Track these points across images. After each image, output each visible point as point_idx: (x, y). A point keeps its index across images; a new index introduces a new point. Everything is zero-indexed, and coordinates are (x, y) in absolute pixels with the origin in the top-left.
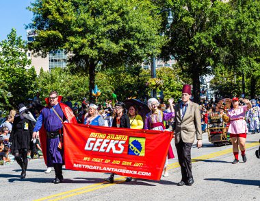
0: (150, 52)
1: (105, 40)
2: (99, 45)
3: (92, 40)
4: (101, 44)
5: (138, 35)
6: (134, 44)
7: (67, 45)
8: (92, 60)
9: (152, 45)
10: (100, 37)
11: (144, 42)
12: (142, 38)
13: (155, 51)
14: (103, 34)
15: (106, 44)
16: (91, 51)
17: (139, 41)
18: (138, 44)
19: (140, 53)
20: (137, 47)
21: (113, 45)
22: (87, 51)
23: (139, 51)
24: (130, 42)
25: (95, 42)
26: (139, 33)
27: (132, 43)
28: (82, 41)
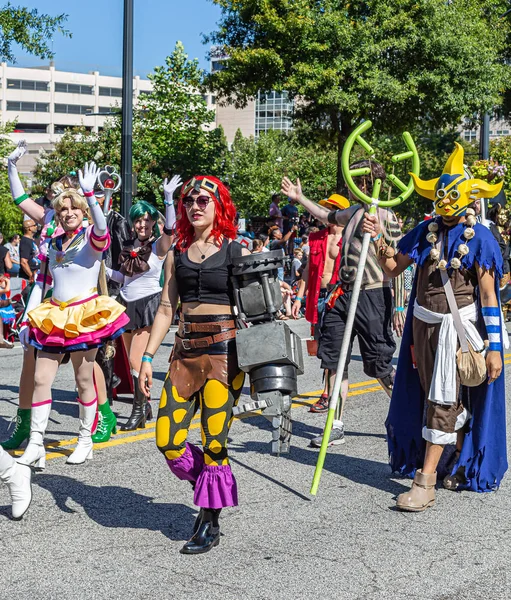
0: (478, 102)
1: (376, 73)
2: (362, 83)
3: (347, 72)
4: (368, 81)
5: (451, 62)
6: (442, 81)
7: (292, 81)
8: (347, 115)
9: (483, 85)
10: (367, 65)
11: (465, 79)
12: (461, 70)
13: (488, 99)
14: (373, 59)
15: (378, 81)
16: (345, 96)
17: (452, 75)
18: (451, 82)
19: (454, 102)
20: (447, 88)
21: (396, 85)
22: (335, 95)
23: (452, 98)
24: (432, 77)
25: (354, 75)
26: (455, 57)
27: (438, 79)
28: (325, 73)
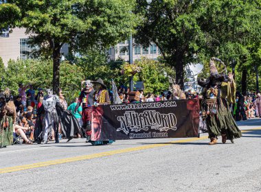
0: (123, 31)
1: (70, 16)
2: (63, 21)
3: (55, 15)
4: (65, 20)
5: (108, 11)
6: (105, 21)
7: (25, 21)
9: (125, 23)
10: (65, 12)
11: (116, 19)
12: (114, 15)
13: (127, 30)
14: (68, 9)
15: (70, 20)
16: (54, 28)
17: (109, 18)
18: (109, 22)
19: (111, 31)
20: (107, 24)
21: (80, 22)
22: (48, 27)
23: (110, 29)
24: (99, 18)
25: (58, 17)
26: (110, 9)
27: (102, 19)
28: (43, 16)
